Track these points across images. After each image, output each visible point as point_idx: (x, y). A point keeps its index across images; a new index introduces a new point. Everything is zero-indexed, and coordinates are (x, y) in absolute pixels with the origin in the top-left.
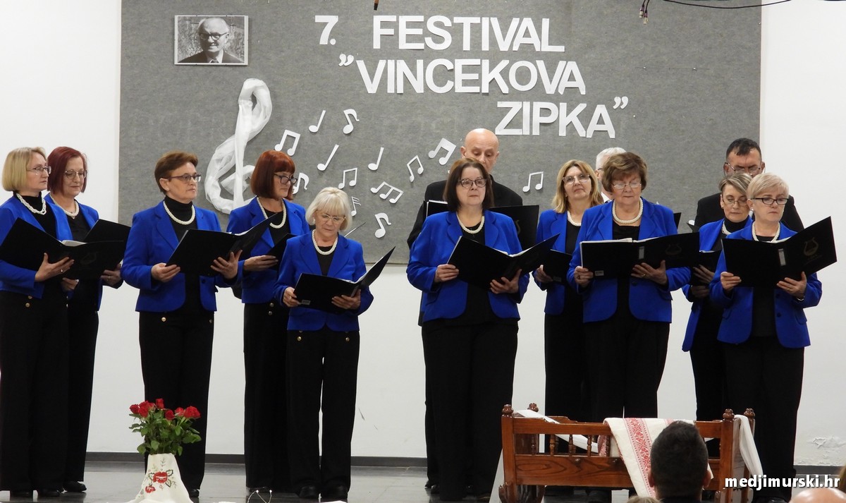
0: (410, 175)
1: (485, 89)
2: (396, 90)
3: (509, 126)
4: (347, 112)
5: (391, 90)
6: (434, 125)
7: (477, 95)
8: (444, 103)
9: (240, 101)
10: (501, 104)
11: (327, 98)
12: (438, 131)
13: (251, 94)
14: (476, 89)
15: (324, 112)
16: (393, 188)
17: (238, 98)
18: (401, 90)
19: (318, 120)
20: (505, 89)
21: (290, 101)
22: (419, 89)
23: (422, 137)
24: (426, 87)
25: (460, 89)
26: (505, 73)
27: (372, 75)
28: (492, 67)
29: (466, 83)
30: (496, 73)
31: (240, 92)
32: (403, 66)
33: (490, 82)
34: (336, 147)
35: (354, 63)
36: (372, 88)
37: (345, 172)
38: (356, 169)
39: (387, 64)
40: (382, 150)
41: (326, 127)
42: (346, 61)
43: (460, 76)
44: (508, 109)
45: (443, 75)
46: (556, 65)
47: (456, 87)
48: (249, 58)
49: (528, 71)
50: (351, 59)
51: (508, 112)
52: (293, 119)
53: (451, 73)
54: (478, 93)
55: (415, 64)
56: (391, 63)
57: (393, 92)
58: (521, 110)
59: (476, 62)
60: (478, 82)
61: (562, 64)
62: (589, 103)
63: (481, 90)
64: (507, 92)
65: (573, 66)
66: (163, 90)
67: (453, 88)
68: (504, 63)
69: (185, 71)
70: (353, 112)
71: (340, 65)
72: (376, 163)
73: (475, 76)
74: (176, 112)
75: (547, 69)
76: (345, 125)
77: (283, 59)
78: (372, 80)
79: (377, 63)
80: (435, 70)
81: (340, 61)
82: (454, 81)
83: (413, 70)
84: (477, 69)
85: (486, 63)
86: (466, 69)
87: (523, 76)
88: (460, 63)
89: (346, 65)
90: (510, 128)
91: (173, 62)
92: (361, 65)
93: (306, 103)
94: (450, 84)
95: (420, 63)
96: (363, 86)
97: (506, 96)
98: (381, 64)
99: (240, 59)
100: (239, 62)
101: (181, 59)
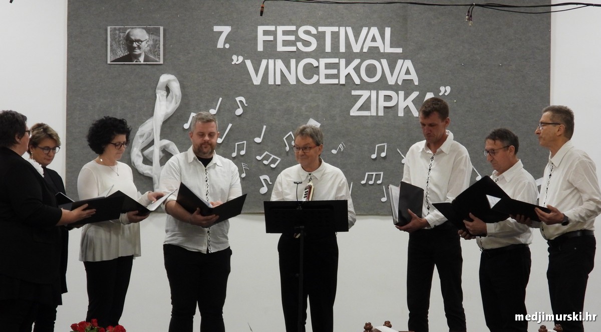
0: (286, 146)
1: (343, 81)
2: (275, 82)
3: (360, 109)
4: (238, 99)
5: (271, 82)
6: (303, 109)
7: (336, 86)
8: (311, 92)
9: (157, 91)
10: (354, 93)
11: (223, 88)
12: (306, 113)
13: (165, 86)
14: (335, 81)
15: (221, 99)
16: (273, 156)
17: (156, 89)
18: (278, 82)
19: (216, 105)
20: (357, 81)
21: (195, 91)
22: (292, 81)
23: (295, 117)
24: (298, 80)
25: (323, 81)
26: (357, 69)
27: (257, 71)
28: (347, 65)
29: (328, 76)
30: (350, 69)
31: (157, 84)
32: (280, 64)
33: (346, 76)
34: (230, 125)
35: (243, 62)
36: (257, 80)
37: (236, 144)
38: (245, 142)
39: (268, 62)
40: (265, 127)
41: (222, 110)
42: (237, 61)
43: (323, 71)
44: (360, 96)
45: (310, 71)
46: (396, 63)
47: (320, 80)
48: (164, 59)
49: (374, 67)
50: (241, 59)
51: (360, 98)
52: (197, 104)
53: (316, 69)
54: (337, 84)
55: (289, 62)
56: (271, 62)
57: (273, 83)
58: (370, 97)
59: (336, 60)
60: (337, 76)
61: (400, 62)
62: (420, 91)
63: (339, 82)
64: (359, 83)
65: (408, 64)
66: (99, 83)
67: (318, 81)
68: (356, 62)
69: (116, 69)
70: (242, 99)
71: (233, 63)
72: (260, 138)
73: (335, 71)
74: (109, 100)
75: (389, 66)
76: (237, 109)
77: (189, 59)
78: (257, 75)
79: (261, 61)
80: (305, 66)
81: (233, 60)
82: (318, 74)
83: (288, 66)
84: (336, 66)
85: (343, 62)
86: (328, 66)
87: (371, 71)
88: (323, 62)
89: (237, 63)
90: (361, 110)
91: (107, 62)
92: (249, 63)
93: (207, 92)
94: (315, 78)
95: (293, 62)
96: (250, 79)
97: (358, 86)
98: (264, 63)
99: (157, 60)
100: (156, 61)
101: (113, 59)
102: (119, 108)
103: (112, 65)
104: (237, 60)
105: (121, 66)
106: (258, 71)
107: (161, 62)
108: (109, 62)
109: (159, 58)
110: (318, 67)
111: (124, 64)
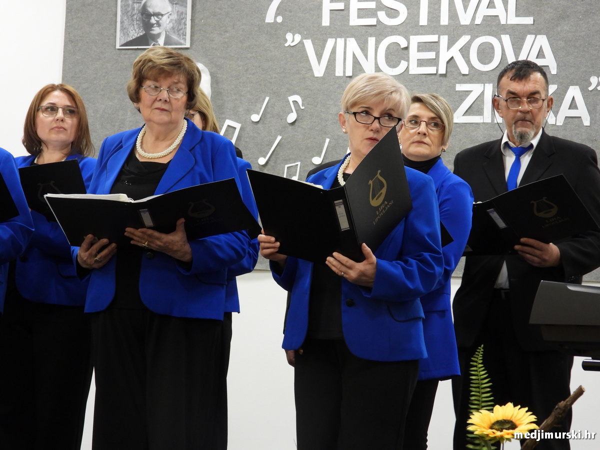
1: (442, 71)
2: (344, 72)
3: (468, 112)
4: (291, 99)
5: (339, 72)
7: (433, 77)
10: (460, 87)
11: (271, 83)
14: (432, 70)
15: (267, 99)
18: (349, 73)
19: (261, 108)
20: (464, 69)
21: (233, 87)
24: (378, 69)
25: (415, 70)
26: (465, 51)
27: (319, 56)
28: (450, 45)
29: (421, 63)
30: (455, 51)
32: (352, 44)
33: (448, 62)
34: (279, 138)
35: (301, 43)
36: (319, 70)
37: (286, 166)
38: (299, 163)
39: (336, 43)
40: (328, 140)
41: (268, 116)
42: (293, 41)
43: (414, 55)
44: (468, 92)
45: (397, 55)
46: (523, 39)
47: (410, 68)
48: (191, 40)
49: (491, 47)
50: (298, 38)
51: (468, 95)
52: (235, 107)
53: (405, 52)
54: (435, 74)
55: (366, 42)
56: (341, 42)
57: (342, 75)
58: (483, 93)
59: (433, 38)
60: (434, 62)
61: (530, 38)
62: (560, 84)
63: (437, 71)
64: (467, 73)
65: (542, 41)
66: (104, 76)
67: (407, 69)
68: (464, 40)
69: (127, 56)
70: (298, 98)
71: (287, 45)
72: (320, 157)
73: (431, 55)
74: (116, 101)
75: (513, 45)
76: (289, 113)
77: (226, 40)
78: (319, 62)
79: (325, 41)
80: (388, 48)
81: (286, 41)
82: (408, 61)
83: (364, 49)
84: (434, 46)
85: (444, 40)
86: (422, 47)
87: (486, 53)
88: (415, 40)
89: (292, 44)
90: (469, 115)
91: (115, 46)
92: (309, 45)
93: (249, 89)
94: (403, 65)
95: (372, 41)
96: (310, 69)
97: (466, 77)
98: (330, 43)
99: (182, 41)
100: (181, 44)
101: (123, 42)
102: (129, 113)
103: (123, 51)
104: (292, 39)
105: (134, 51)
106: (321, 56)
107: (188, 45)
108: (118, 47)
109: (185, 39)
110: (407, 48)
111: (138, 49)
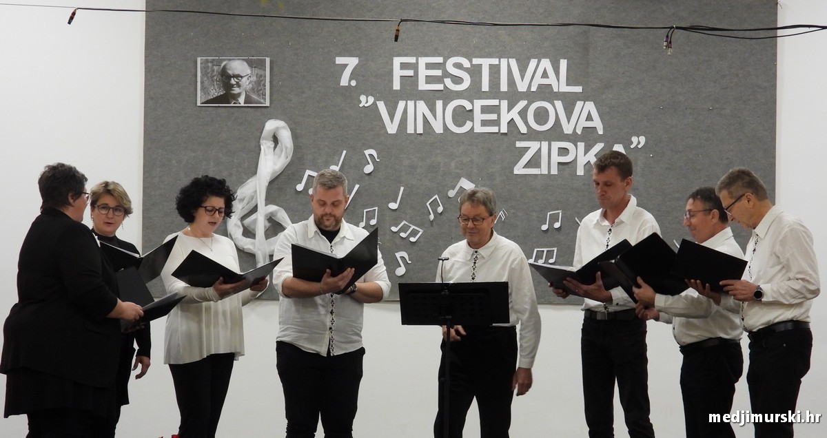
0: (430, 214)
1: (504, 129)
2: (415, 130)
3: (527, 166)
4: (367, 152)
5: (410, 130)
6: (453, 165)
7: (495, 135)
8: (463, 143)
9: (261, 141)
10: (519, 144)
11: (347, 138)
12: (457, 171)
13: (272, 134)
14: (494, 129)
15: (345, 152)
16: (413, 227)
17: (260, 139)
18: (420, 130)
19: (339, 160)
20: (523, 129)
21: (311, 141)
22: (439, 129)
23: (442, 176)
24: (445, 127)
25: (479, 129)
26: (523, 114)
27: (392, 116)
28: (510, 108)
29: (485, 123)
30: (514, 114)
31: (262, 133)
32: (422, 106)
33: (508, 123)
34: (357, 186)
35: (374, 104)
36: (392, 128)
37: (365, 211)
38: (377, 208)
39: (406, 105)
40: (402, 189)
41: (346, 167)
42: (367, 102)
43: (478, 116)
44: (527, 149)
45: (463, 116)
46: (574, 105)
47: (475, 127)
48: (271, 99)
49: (546, 111)
50: (371, 100)
51: (527, 151)
52: (314, 159)
53: (470, 114)
54: (497, 133)
55: (434, 104)
56: (411, 104)
57: (413, 132)
58: (540, 150)
59: (495, 102)
60: (497, 123)
61: (579, 104)
62: (607, 142)
63: (499, 130)
64: (525, 131)
65: (590, 107)
66: (186, 131)
67: (472, 128)
68: (522, 104)
69: (208, 113)
70: (373, 152)
71: (361, 105)
72: (396, 202)
73: (494, 117)
74: (199, 153)
75: (565, 109)
76: (365, 165)
77: (304, 100)
78: (392, 121)
79: (397, 103)
80: (454, 110)
81: (360, 102)
82: (472, 120)
83: (433, 110)
84: (495, 109)
85: (505, 104)
86: (485, 110)
87: (541, 116)
88: (479, 104)
89: (366, 105)
91: (196, 103)
92: (381, 106)
93: (327, 143)
94: (468, 125)
95: (439, 104)
96: (384, 127)
97: (524, 136)
98: (401, 105)
99: (262, 101)
100: (261, 103)
101: (204, 100)
102: (212, 165)
106: (394, 115)
110: (471, 111)
